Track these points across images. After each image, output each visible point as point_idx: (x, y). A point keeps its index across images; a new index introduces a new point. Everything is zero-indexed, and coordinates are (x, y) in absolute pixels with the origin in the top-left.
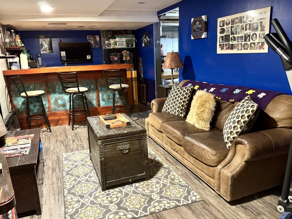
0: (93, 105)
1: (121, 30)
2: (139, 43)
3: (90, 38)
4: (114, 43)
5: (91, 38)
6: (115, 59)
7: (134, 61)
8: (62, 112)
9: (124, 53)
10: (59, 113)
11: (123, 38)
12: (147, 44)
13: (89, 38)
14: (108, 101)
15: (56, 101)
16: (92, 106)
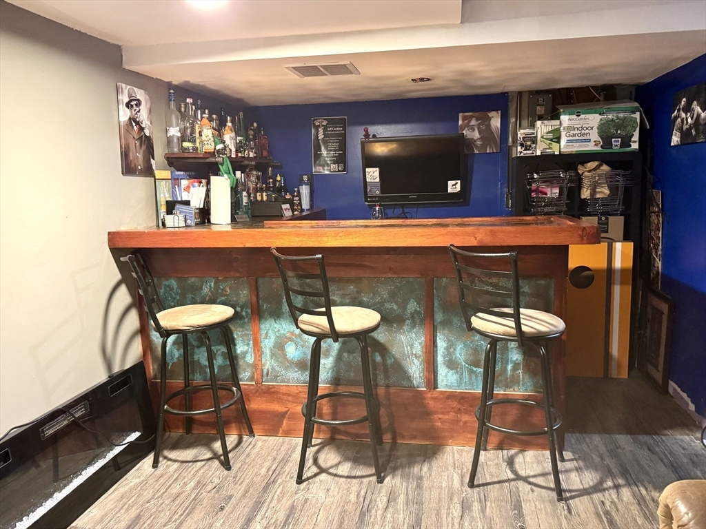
0: (408, 378)
1: (588, 87)
2: (655, 133)
3: (469, 122)
4: (551, 136)
5: (473, 122)
6: (549, 193)
7: (627, 201)
8: (295, 391)
9: (589, 171)
10: (284, 390)
11: (588, 116)
12: (694, 133)
13: (463, 120)
14: (473, 372)
15: (280, 347)
16: (405, 383)
